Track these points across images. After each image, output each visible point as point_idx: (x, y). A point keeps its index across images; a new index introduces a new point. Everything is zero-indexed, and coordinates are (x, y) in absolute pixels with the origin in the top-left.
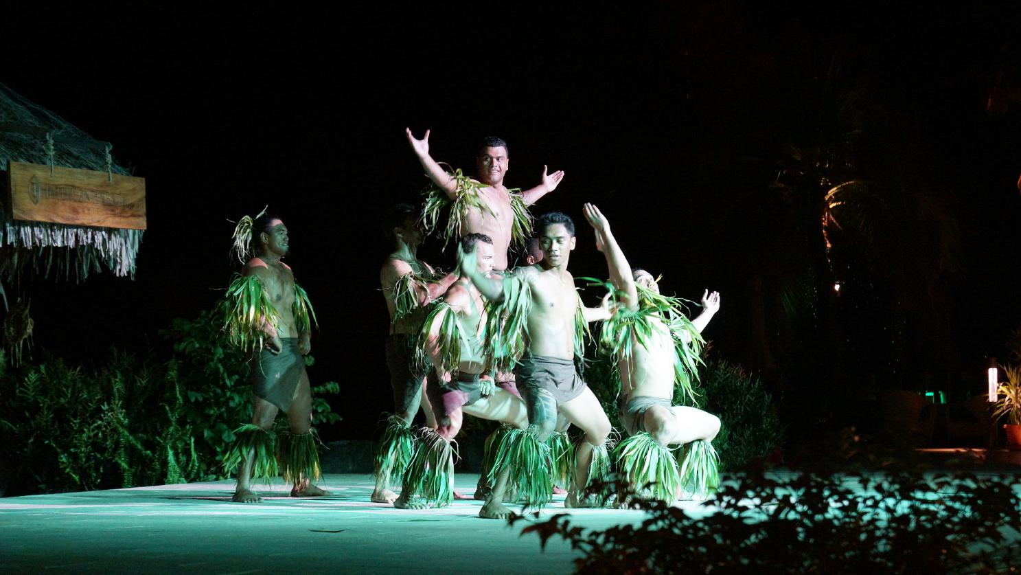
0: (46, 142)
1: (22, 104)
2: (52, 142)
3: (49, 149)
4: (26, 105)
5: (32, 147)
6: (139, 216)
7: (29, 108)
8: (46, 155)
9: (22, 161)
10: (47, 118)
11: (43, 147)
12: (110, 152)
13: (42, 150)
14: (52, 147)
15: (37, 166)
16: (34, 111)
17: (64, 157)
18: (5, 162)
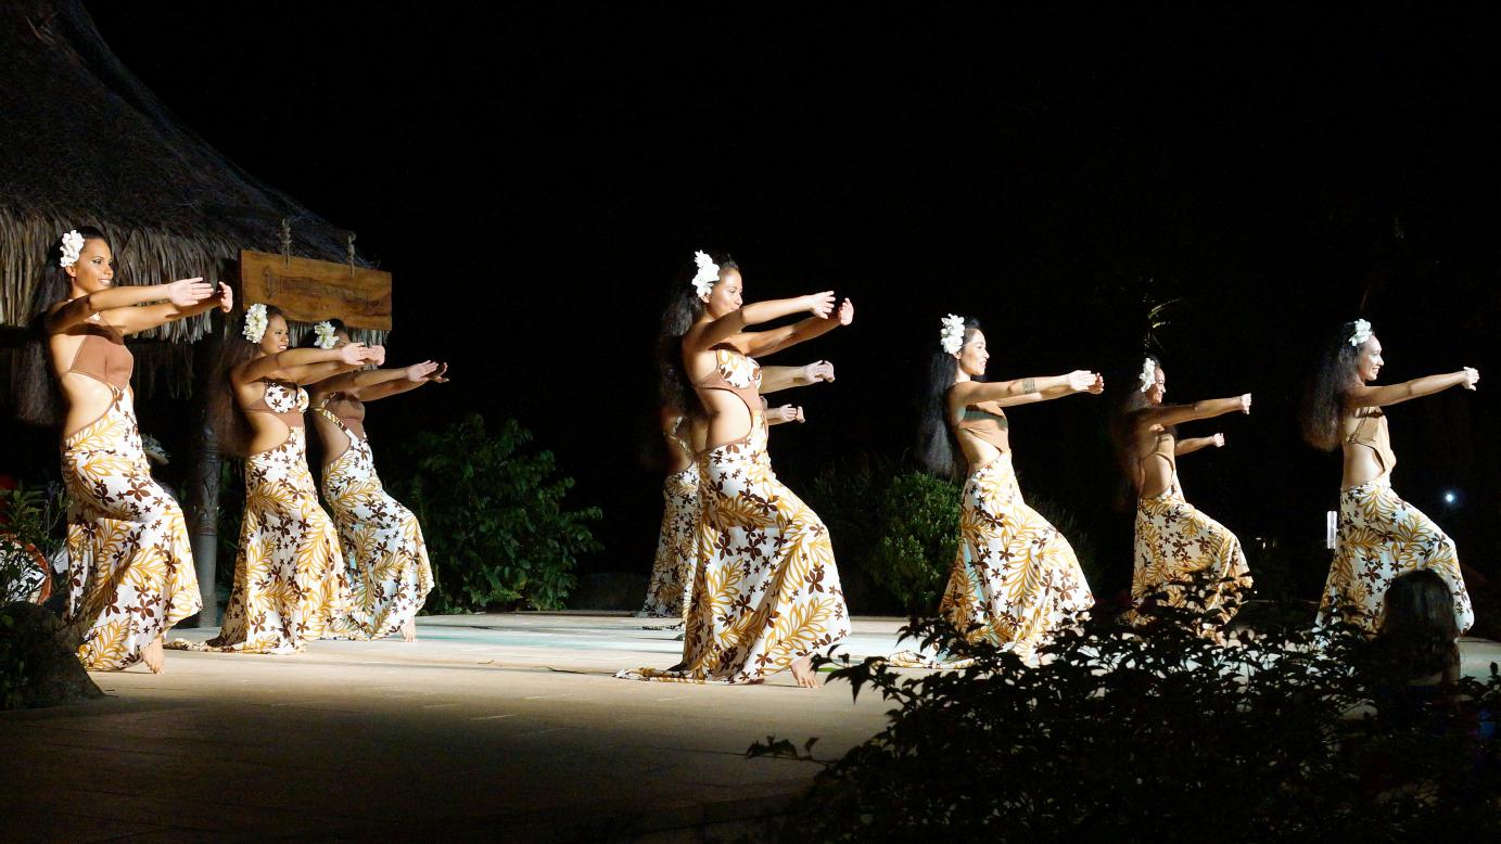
0: (281, 229)
1: (256, 187)
2: (288, 229)
3: (285, 238)
4: (259, 188)
5: (265, 234)
7: (264, 192)
8: (281, 244)
9: (255, 251)
10: (284, 203)
13: (278, 239)
15: (271, 255)
16: (268, 195)
17: (301, 247)
18: (235, 251)
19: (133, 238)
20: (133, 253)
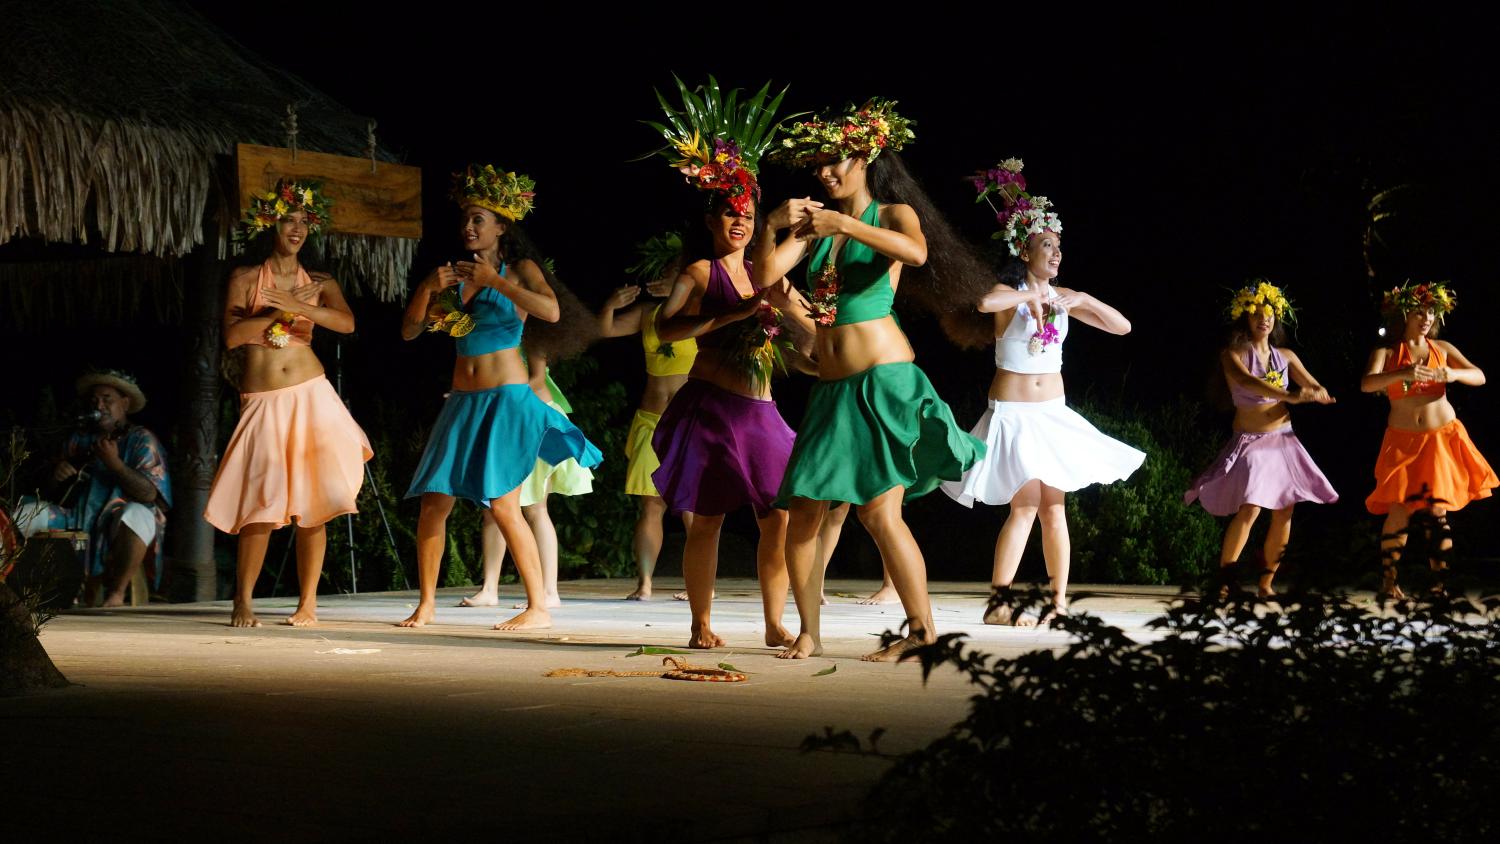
0: (286, 117)
1: (256, 64)
2: (294, 117)
3: (290, 127)
4: (260, 66)
5: (267, 123)
6: (412, 220)
7: (266, 71)
8: (285, 135)
9: (255, 144)
10: (289, 84)
11: (283, 124)
12: (374, 132)
13: (282, 129)
14: (295, 125)
15: (273, 149)
16: (270, 74)
17: (310, 139)
18: (229, 144)
19: (107, 130)
20: (107, 149)
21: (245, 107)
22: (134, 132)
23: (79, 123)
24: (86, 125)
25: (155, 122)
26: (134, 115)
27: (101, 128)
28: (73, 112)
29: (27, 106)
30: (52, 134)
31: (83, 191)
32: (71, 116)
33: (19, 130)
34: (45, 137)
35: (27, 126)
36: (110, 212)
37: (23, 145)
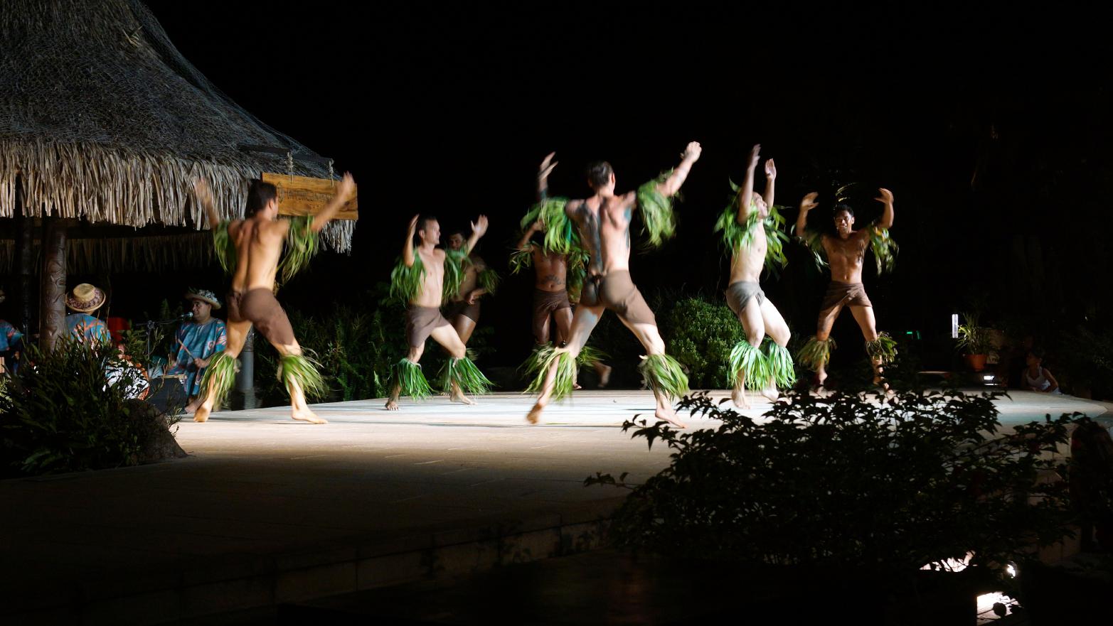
0: (287, 159)
1: (270, 132)
2: (291, 159)
3: (289, 164)
4: (273, 133)
5: (277, 162)
6: (354, 210)
7: (276, 135)
8: (287, 168)
9: (272, 172)
10: (288, 142)
11: (286, 162)
12: (332, 165)
13: (285, 165)
14: (292, 163)
15: (281, 175)
16: (278, 137)
17: (299, 169)
19: (195, 167)
20: (195, 177)
21: (266, 154)
22: (209, 168)
23: (180, 164)
24: (184, 165)
25: (220, 163)
26: (209, 159)
27: (192, 167)
28: (177, 158)
29: (153, 156)
30: (166, 169)
31: (183, 199)
32: (176, 161)
33: (150, 168)
34: (163, 171)
35: (154, 166)
36: (197, 209)
37: (152, 176)
